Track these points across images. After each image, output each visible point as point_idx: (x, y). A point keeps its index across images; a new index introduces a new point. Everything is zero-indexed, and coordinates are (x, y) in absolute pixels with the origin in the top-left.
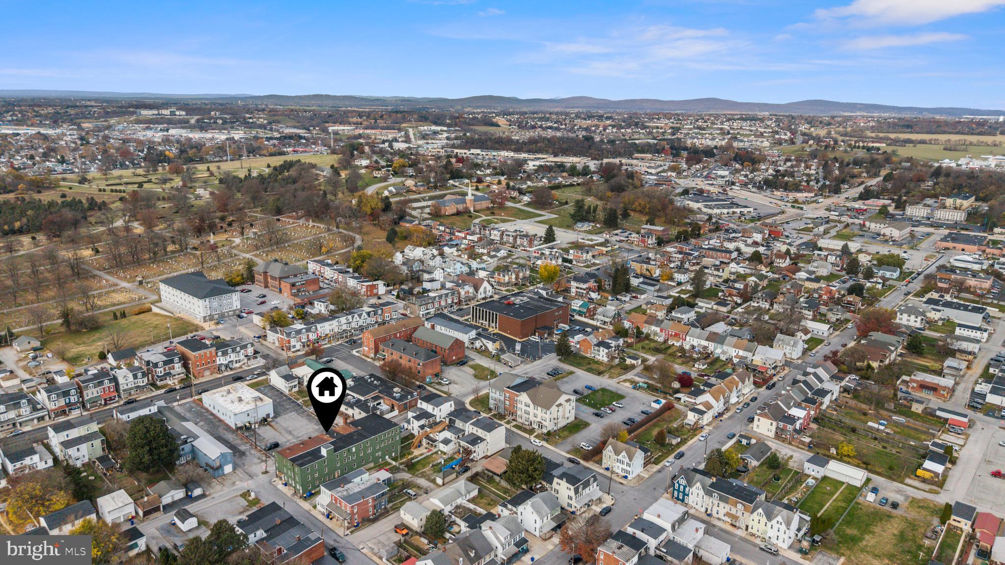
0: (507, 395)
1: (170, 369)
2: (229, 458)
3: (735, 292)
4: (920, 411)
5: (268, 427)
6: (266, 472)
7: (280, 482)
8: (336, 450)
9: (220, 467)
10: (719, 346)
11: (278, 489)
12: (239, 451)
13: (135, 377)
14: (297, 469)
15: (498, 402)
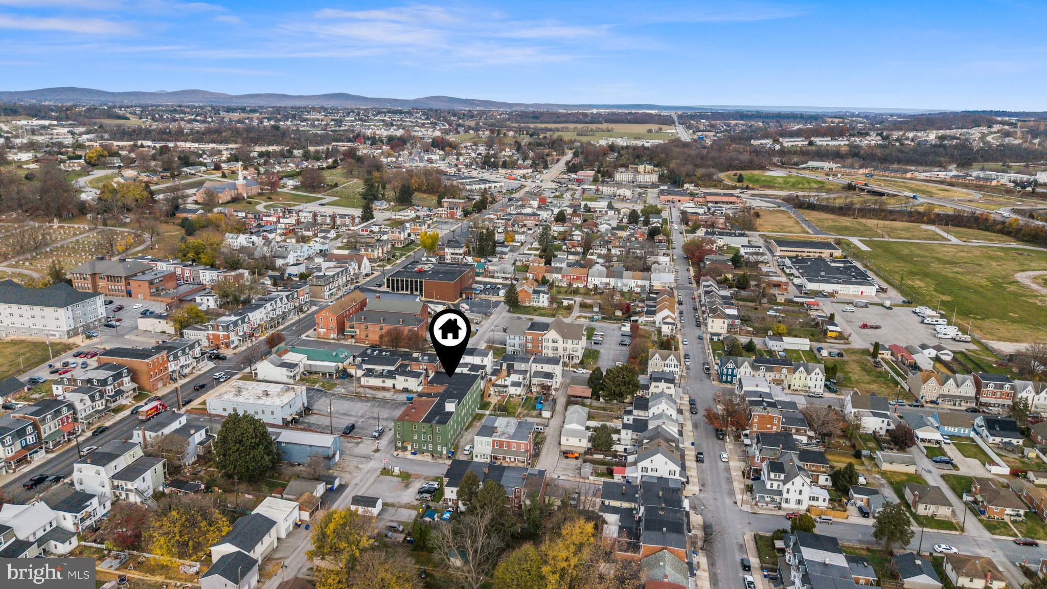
0: (529, 337)
1: (119, 385)
3: (576, 243)
4: (783, 301)
6: (377, 450)
7: (407, 453)
9: (334, 455)
10: (620, 280)
11: (411, 460)
13: (92, 398)
14: (439, 428)
15: (517, 347)
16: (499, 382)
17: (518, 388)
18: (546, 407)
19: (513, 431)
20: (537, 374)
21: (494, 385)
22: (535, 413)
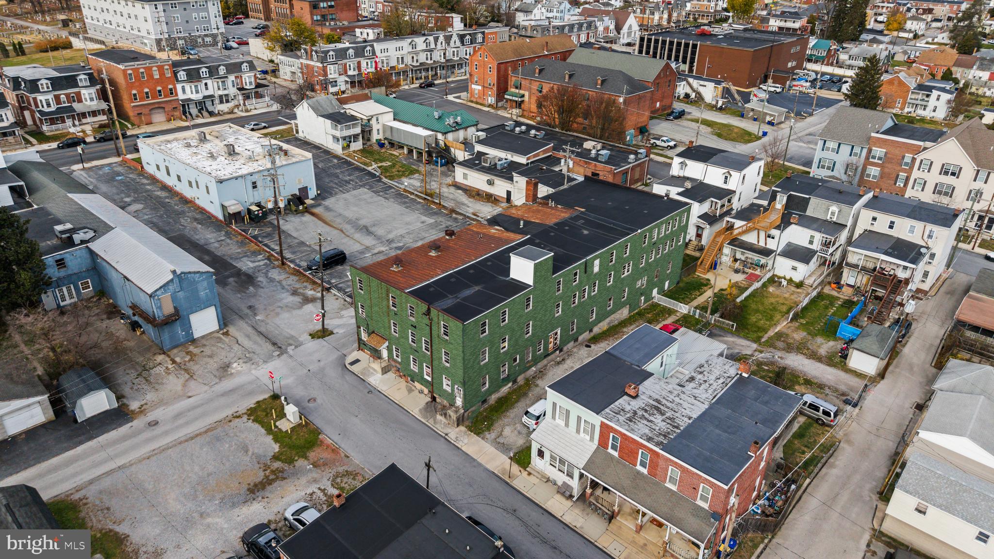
0: (878, 151)
1: (70, 98)
2: (204, 290)
5: (307, 218)
6: (324, 333)
7: (377, 366)
8: (558, 264)
9: (177, 318)
11: (372, 390)
12: (238, 273)
14: (442, 321)
15: (839, 172)
16: (751, 238)
17: (801, 266)
18: (870, 342)
19: (697, 410)
20: (870, 240)
21: (735, 242)
22: (826, 346)
